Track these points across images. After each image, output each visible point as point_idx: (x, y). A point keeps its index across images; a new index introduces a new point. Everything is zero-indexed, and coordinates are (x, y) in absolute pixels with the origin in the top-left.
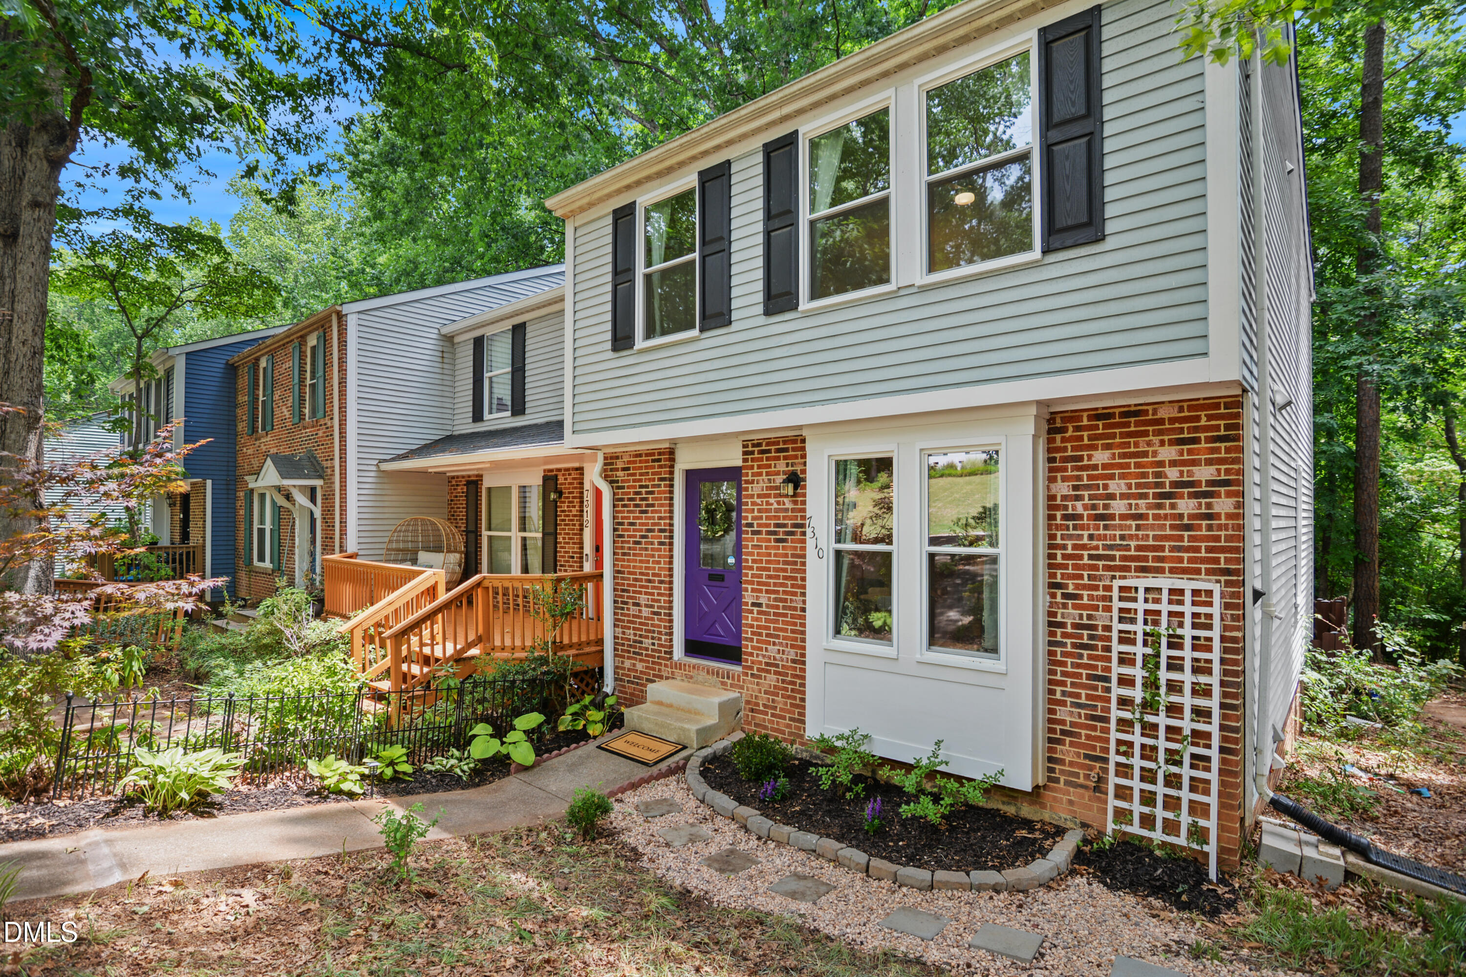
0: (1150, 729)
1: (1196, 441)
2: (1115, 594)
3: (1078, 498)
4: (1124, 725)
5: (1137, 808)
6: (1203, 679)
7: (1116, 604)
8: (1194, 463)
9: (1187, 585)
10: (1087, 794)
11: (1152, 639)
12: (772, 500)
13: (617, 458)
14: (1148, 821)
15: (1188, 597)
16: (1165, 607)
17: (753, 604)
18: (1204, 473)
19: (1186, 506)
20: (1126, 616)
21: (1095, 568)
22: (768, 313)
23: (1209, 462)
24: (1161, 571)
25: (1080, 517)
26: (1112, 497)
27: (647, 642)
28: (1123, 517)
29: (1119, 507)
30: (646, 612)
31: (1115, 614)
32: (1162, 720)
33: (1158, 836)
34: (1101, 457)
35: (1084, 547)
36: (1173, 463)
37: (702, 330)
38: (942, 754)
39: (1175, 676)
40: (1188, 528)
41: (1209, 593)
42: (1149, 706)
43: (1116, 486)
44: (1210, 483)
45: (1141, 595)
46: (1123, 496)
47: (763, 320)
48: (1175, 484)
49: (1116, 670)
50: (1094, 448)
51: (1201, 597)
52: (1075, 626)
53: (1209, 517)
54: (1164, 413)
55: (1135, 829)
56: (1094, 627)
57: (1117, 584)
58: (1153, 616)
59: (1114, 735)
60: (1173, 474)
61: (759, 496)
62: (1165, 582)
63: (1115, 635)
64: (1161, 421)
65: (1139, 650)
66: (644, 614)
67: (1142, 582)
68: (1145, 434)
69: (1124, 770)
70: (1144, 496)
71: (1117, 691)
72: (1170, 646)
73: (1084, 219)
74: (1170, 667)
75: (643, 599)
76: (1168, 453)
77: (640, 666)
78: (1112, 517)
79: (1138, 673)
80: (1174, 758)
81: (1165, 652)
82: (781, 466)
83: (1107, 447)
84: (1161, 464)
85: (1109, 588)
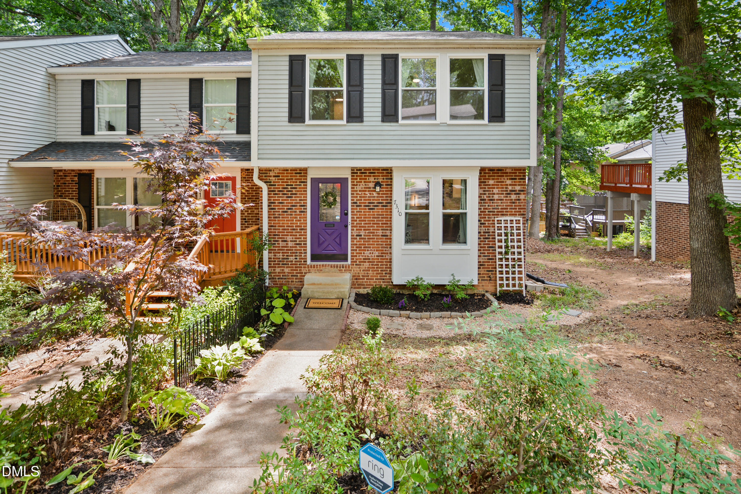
0: (507, 259)
1: (516, 179)
2: (496, 222)
3: (485, 194)
4: (501, 259)
5: (505, 282)
6: (519, 244)
7: (496, 225)
8: (515, 185)
9: (514, 218)
10: (487, 282)
11: (506, 235)
12: (367, 193)
13: (270, 170)
14: (508, 285)
15: (514, 222)
16: (509, 225)
17: (357, 236)
18: (518, 188)
19: (513, 197)
20: (499, 228)
21: (489, 215)
22: (383, 121)
23: (519, 185)
24: (507, 215)
25: (485, 200)
26: (494, 194)
27: (291, 258)
28: (497, 200)
29: (496, 197)
30: (290, 244)
31: (496, 228)
32: (510, 256)
33: (511, 288)
34: (491, 182)
35: (486, 209)
36: (510, 185)
37: (348, 122)
38: (457, 278)
39: (512, 244)
40: (514, 203)
41: (519, 220)
42: (506, 253)
43: (496, 191)
44: (519, 191)
45: (503, 222)
46: (497, 194)
47: (380, 123)
48: (511, 191)
49: (498, 244)
50: (489, 179)
51: (518, 222)
52: (484, 232)
53: (519, 200)
54: (508, 171)
55: (505, 288)
56: (489, 232)
57: (496, 219)
58: (506, 227)
59: (498, 263)
60: (510, 188)
61: (360, 191)
62: (509, 218)
63: (496, 234)
64: (507, 173)
65: (503, 238)
66: (289, 245)
67: (503, 218)
68: (503, 176)
69: (501, 273)
70: (503, 194)
71: (498, 250)
72: (511, 236)
73: (500, 115)
74: (511, 242)
75: (289, 238)
76: (509, 182)
77: (286, 270)
78: (494, 200)
79: (503, 244)
80: (514, 266)
81: (510, 237)
82: (372, 179)
83: (493, 179)
84: (507, 185)
85: (494, 221)
